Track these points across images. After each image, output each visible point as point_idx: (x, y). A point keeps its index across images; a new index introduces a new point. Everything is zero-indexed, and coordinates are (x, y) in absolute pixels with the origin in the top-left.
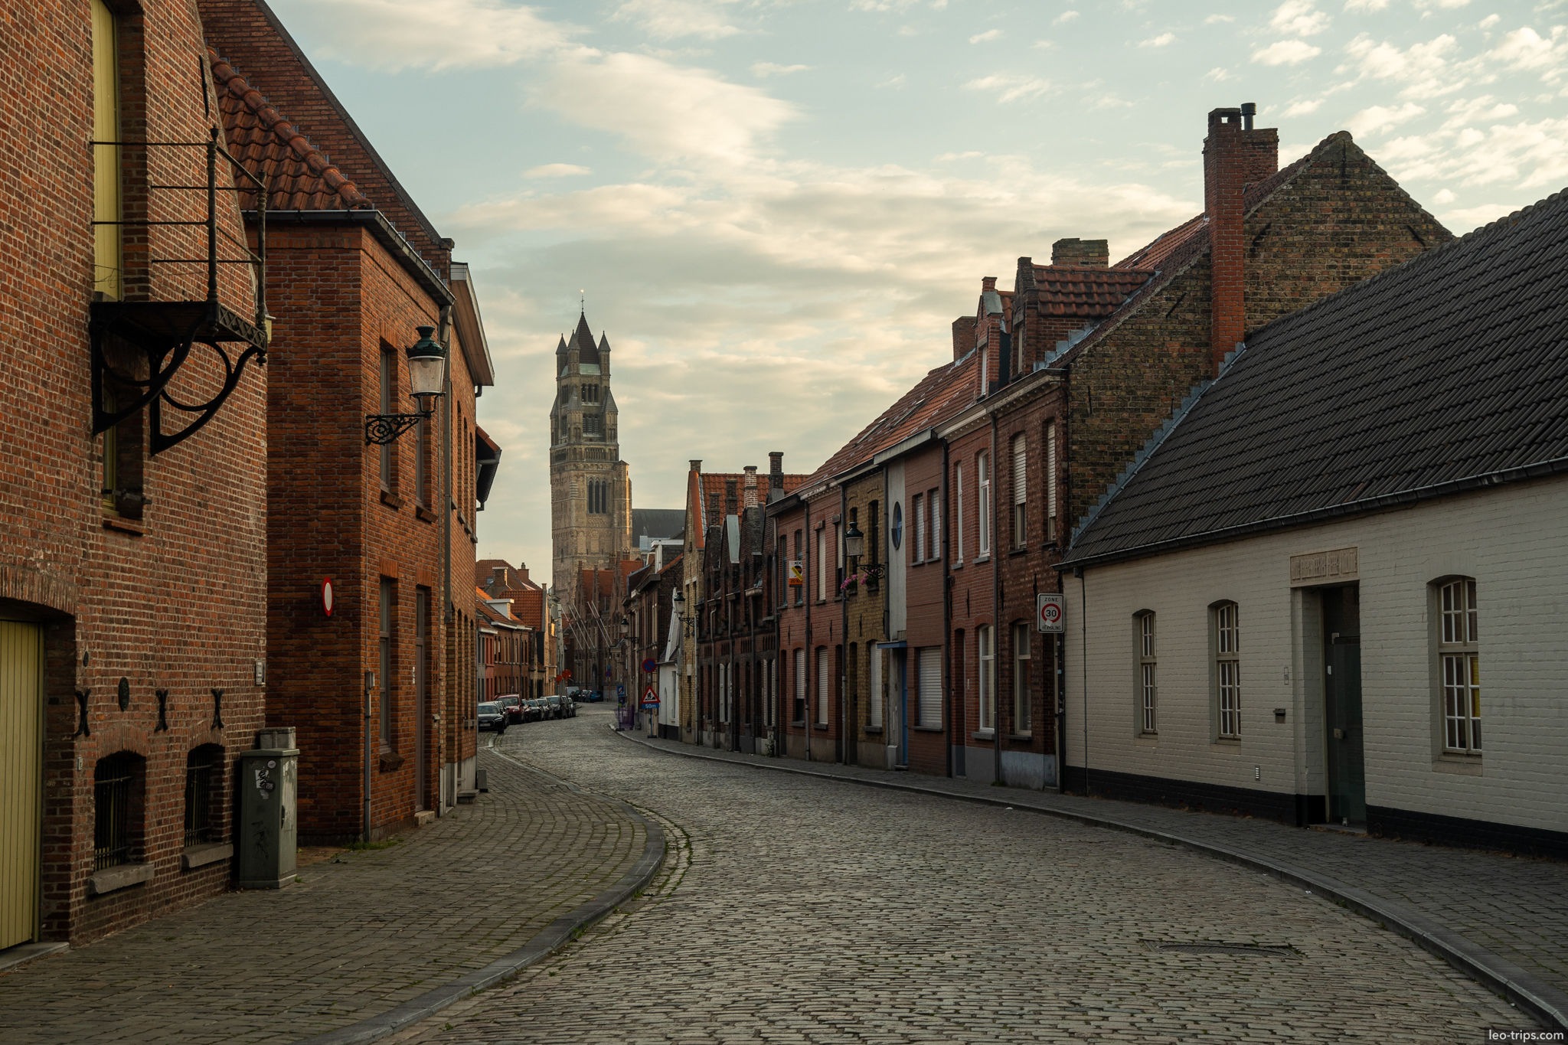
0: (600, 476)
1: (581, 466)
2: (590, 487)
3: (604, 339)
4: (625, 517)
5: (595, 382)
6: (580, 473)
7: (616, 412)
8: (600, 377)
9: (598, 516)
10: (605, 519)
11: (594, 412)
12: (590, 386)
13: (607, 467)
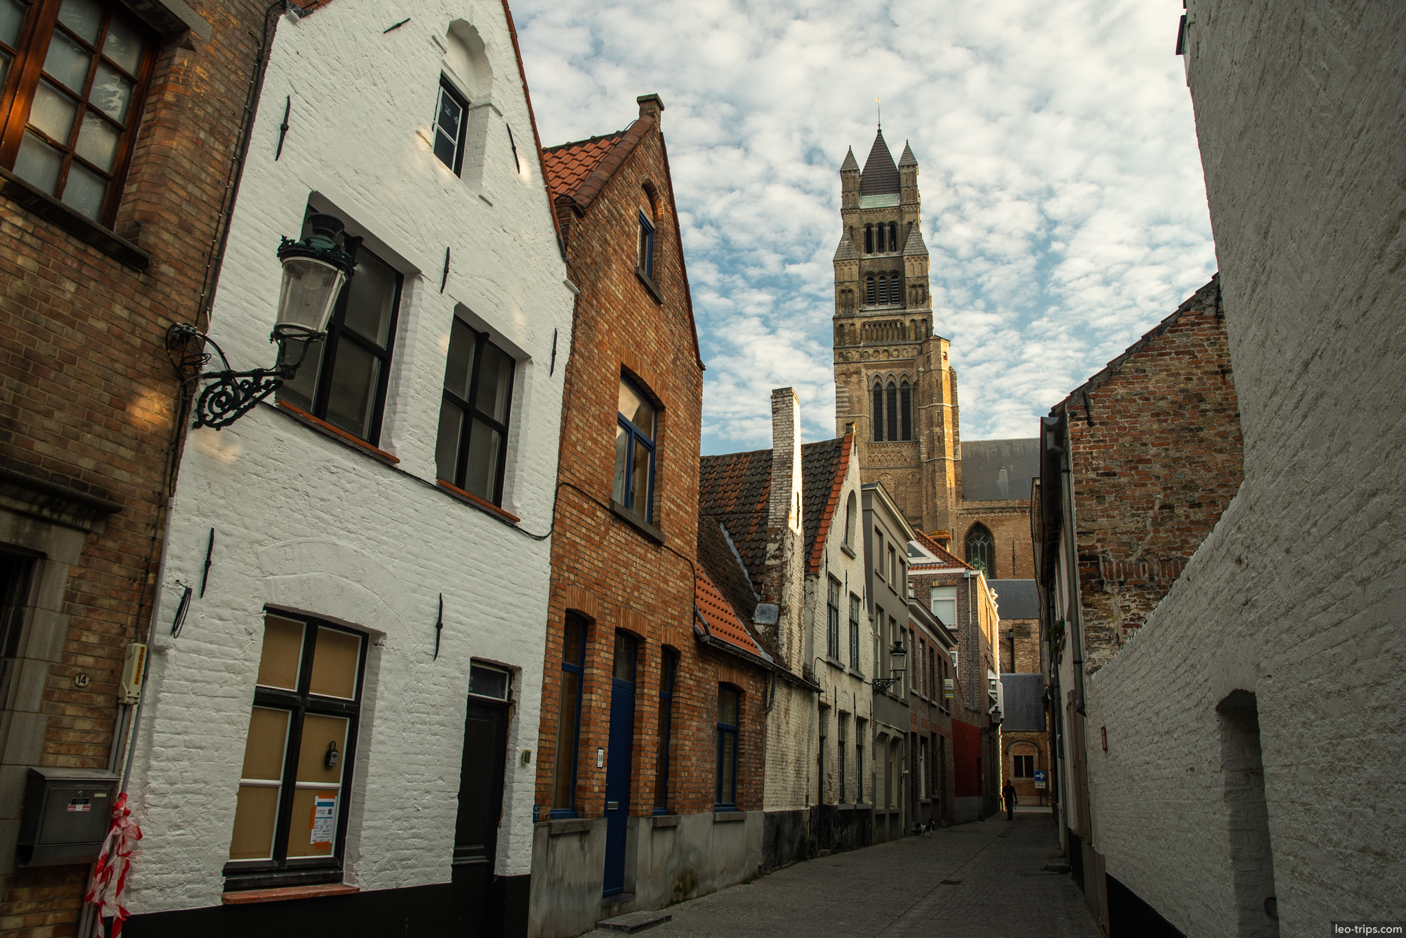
0: (897, 371)
1: (854, 355)
2: (877, 394)
3: (908, 152)
4: (941, 438)
5: (889, 218)
6: (852, 367)
7: (924, 257)
8: (899, 209)
9: (891, 447)
10: (907, 450)
11: (888, 267)
12: (881, 226)
13: (908, 353)
